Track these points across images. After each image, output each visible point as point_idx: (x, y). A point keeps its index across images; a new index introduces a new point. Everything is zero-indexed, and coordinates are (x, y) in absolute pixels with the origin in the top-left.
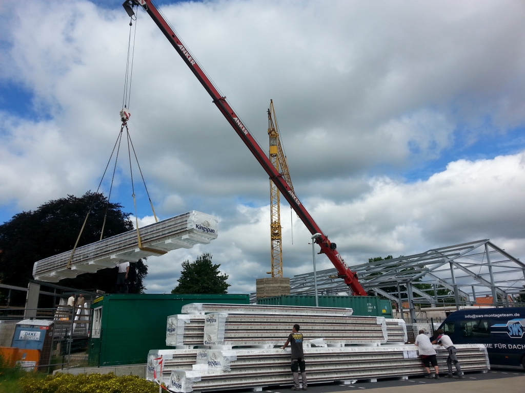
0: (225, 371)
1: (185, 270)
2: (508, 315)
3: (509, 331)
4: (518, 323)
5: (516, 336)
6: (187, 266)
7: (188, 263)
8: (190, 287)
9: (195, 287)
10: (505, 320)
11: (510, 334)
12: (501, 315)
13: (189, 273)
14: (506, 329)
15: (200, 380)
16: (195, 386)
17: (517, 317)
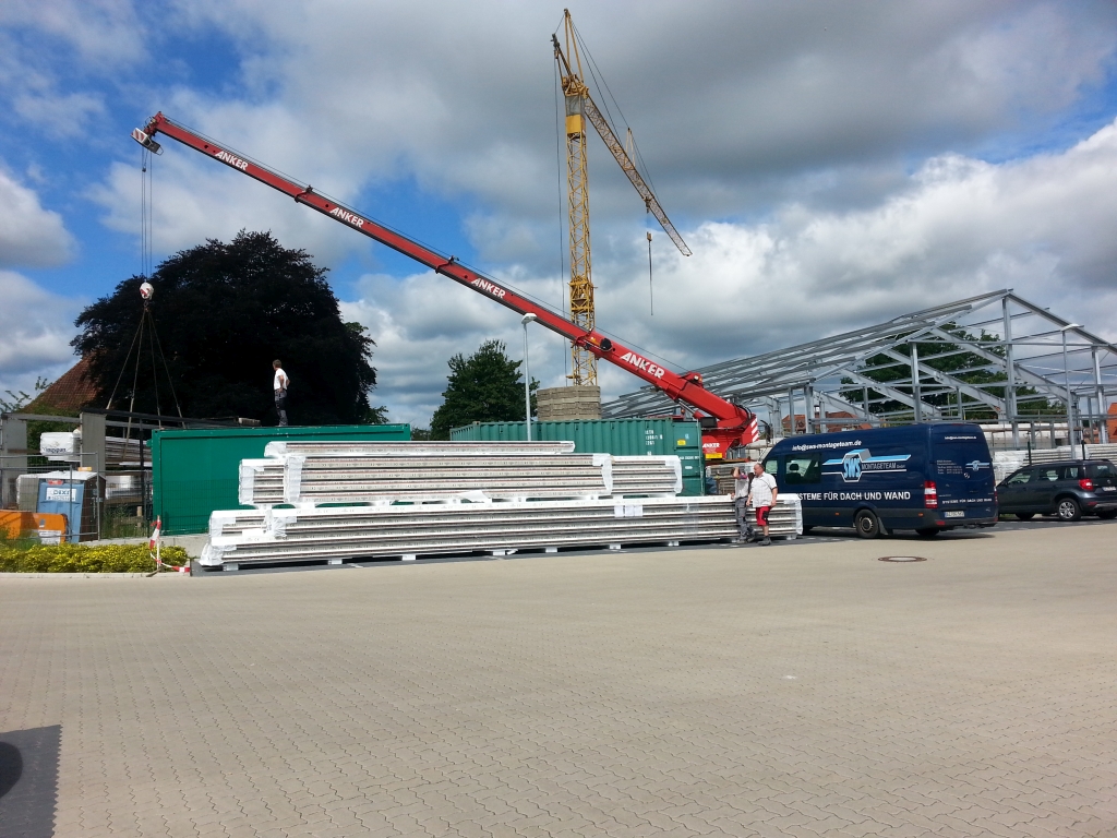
0: (277, 538)
1: (456, 374)
2: (847, 444)
3: (844, 471)
4: (857, 457)
5: (852, 478)
6: (458, 366)
7: (462, 360)
8: (465, 406)
9: (472, 404)
10: (840, 453)
11: (845, 476)
12: (837, 445)
13: (463, 379)
14: (841, 468)
15: (235, 548)
16: (226, 556)
17: (858, 447)
